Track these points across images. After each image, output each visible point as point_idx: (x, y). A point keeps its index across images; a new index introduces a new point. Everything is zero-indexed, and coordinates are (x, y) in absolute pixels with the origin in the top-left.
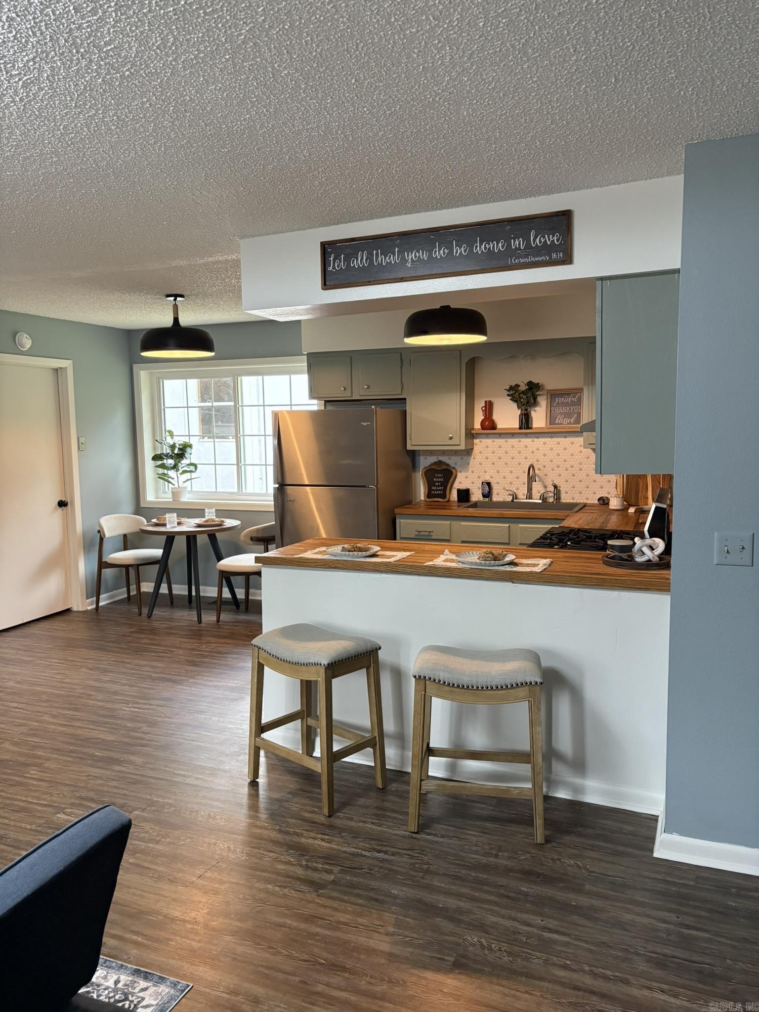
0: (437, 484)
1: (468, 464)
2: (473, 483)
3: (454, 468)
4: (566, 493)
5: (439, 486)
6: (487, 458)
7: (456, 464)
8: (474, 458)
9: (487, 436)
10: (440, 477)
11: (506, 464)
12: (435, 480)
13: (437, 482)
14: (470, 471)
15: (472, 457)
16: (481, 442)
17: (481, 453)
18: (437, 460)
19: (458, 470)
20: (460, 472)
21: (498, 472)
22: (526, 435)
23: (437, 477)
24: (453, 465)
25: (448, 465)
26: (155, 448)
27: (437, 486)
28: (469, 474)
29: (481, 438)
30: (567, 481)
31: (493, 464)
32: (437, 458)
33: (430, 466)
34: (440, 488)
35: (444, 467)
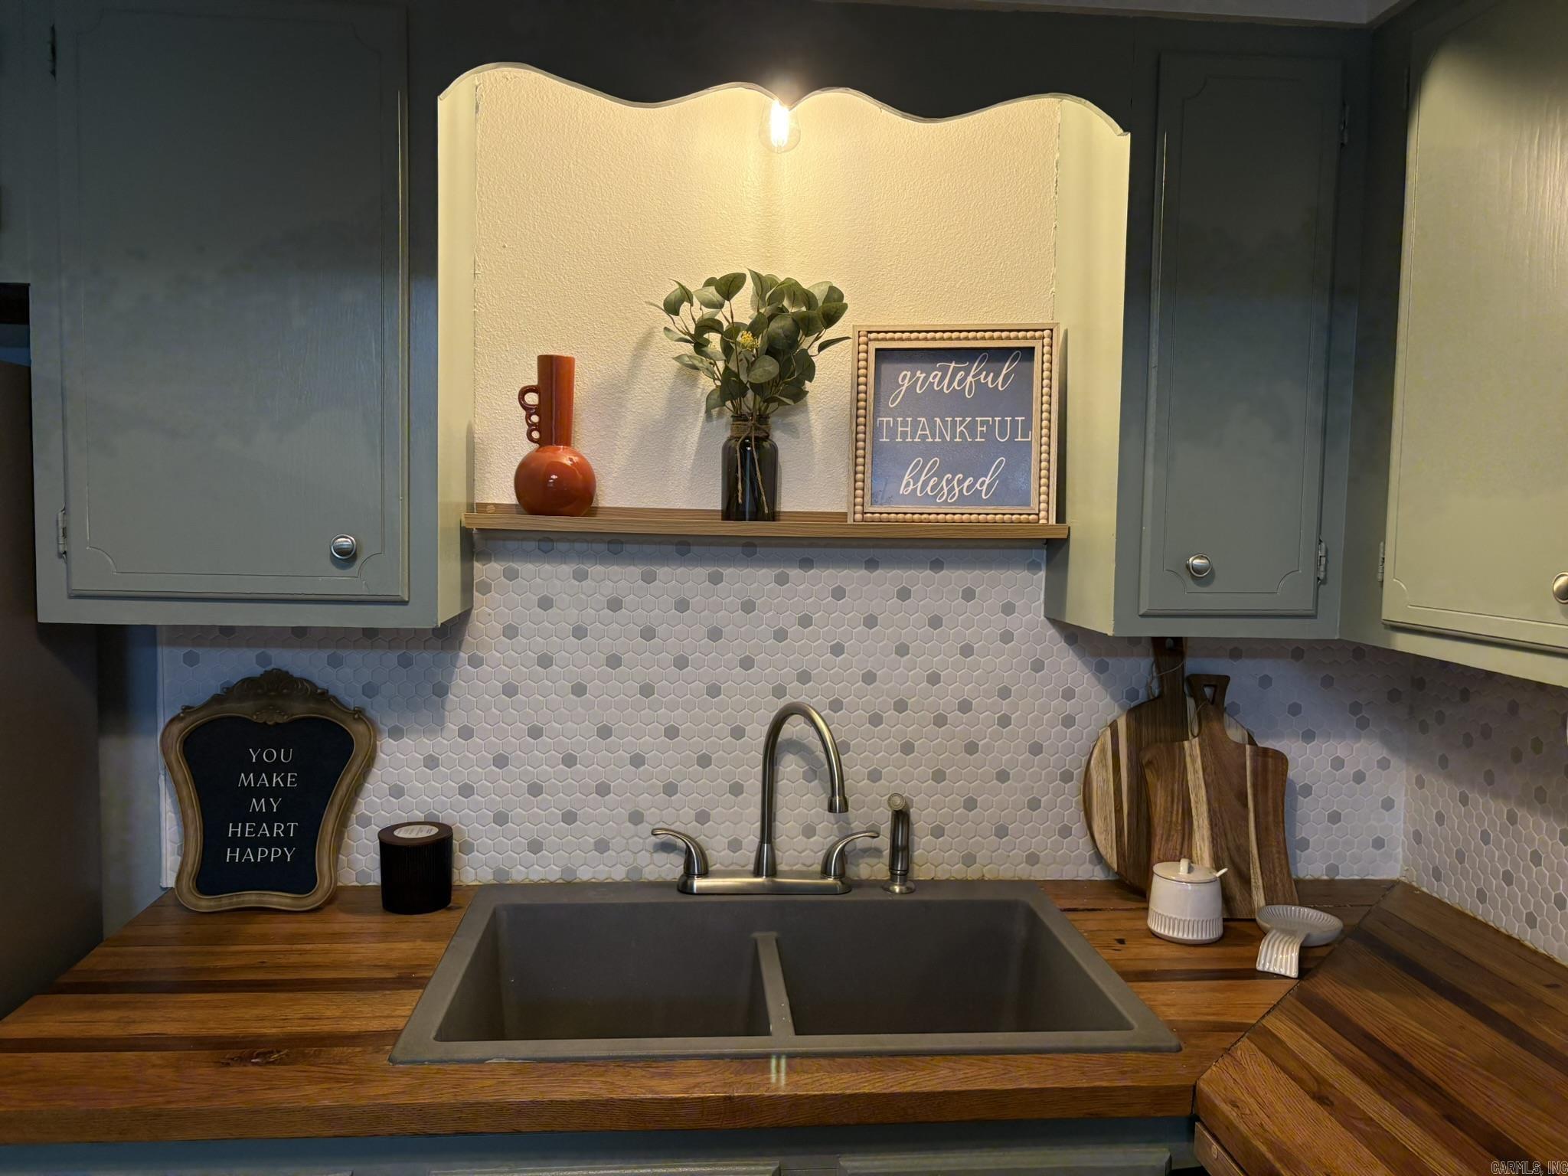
0: (258, 805)
1: (441, 691)
2: (466, 790)
3: (359, 714)
4: (938, 832)
5: (269, 818)
6: (545, 661)
7: (370, 690)
8: (475, 662)
9: (546, 546)
10: (278, 767)
11: (647, 691)
12: (246, 780)
13: (261, 792)
14: (452, 727)
15: (463, 655)
16: (512, 575)
17: (511, 632)
18: (258, 671)
19: (385, 722)
20: (396, 733)
21: (605, 732)
22: (750, 550)
23: (259, 768)
24: (352, 702)
25: (324, 697)
27: (259, 818)
28: (444, 743)
29: (512, 555)
30: (939, 776)
31: (579, 690)
32: (262, 660)
33: (217, 699)
34: (278, 830)
35: (300, 710)
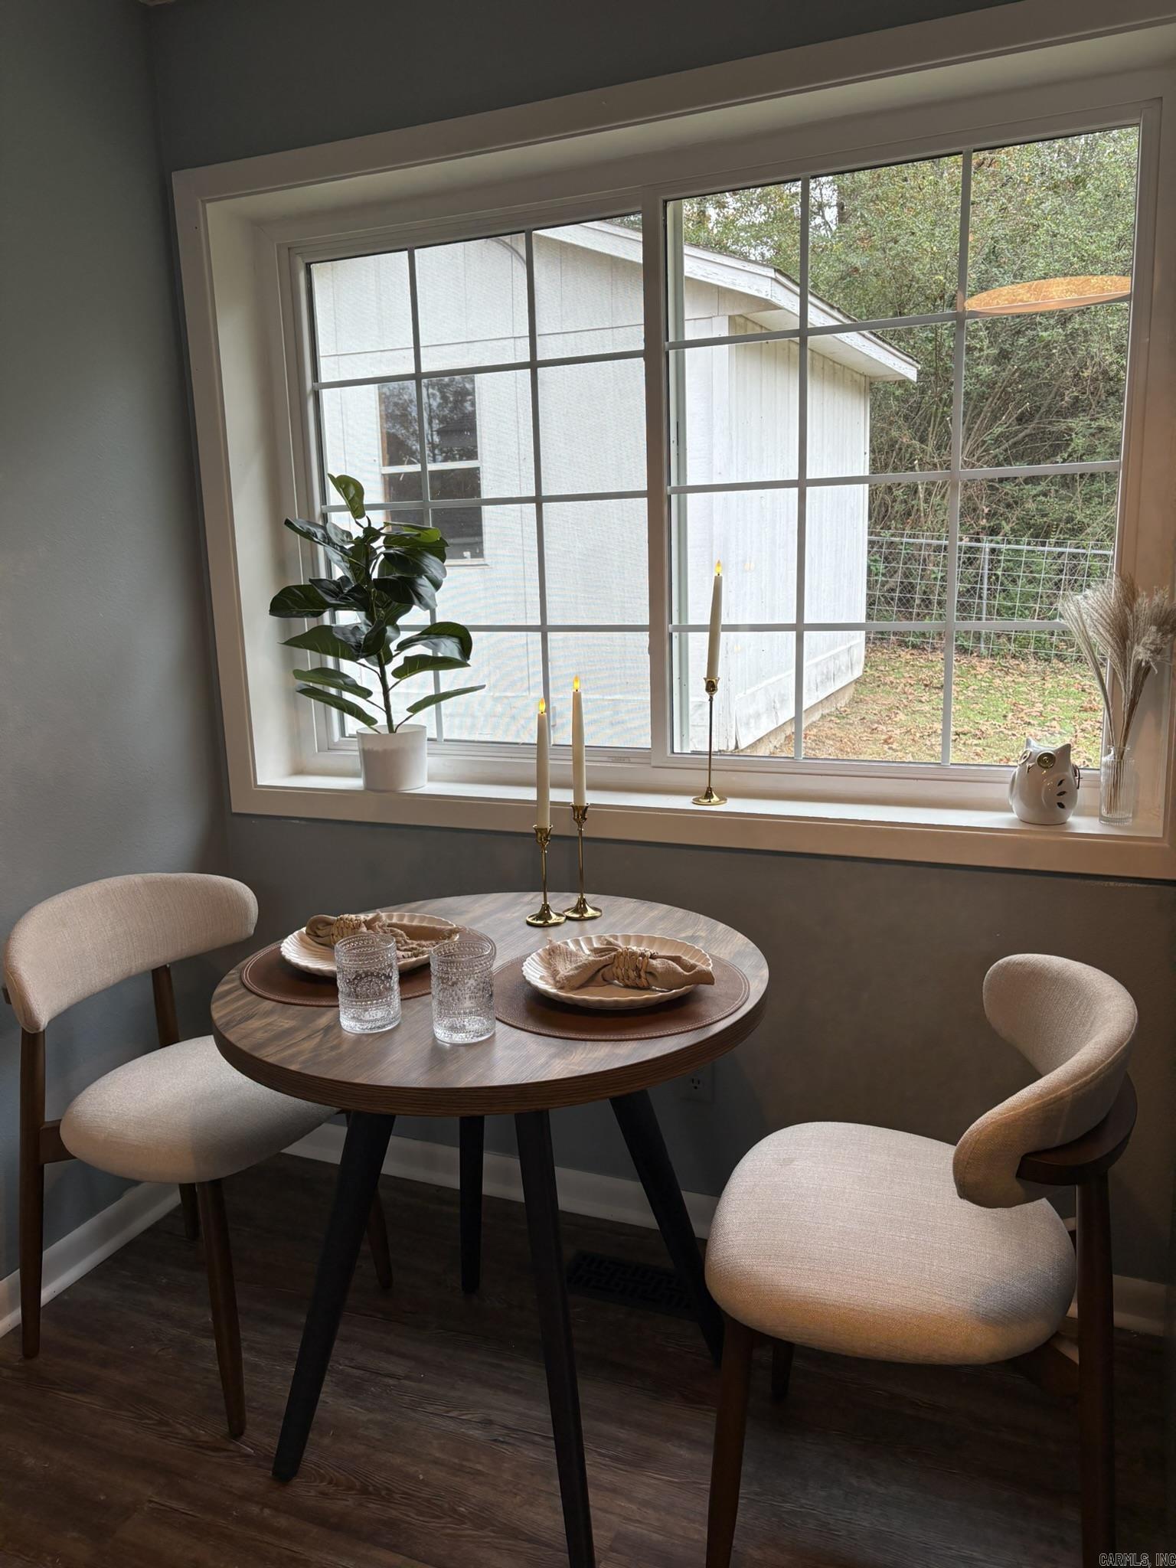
26: (281, 561)
